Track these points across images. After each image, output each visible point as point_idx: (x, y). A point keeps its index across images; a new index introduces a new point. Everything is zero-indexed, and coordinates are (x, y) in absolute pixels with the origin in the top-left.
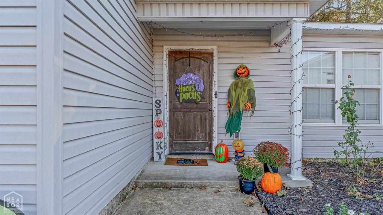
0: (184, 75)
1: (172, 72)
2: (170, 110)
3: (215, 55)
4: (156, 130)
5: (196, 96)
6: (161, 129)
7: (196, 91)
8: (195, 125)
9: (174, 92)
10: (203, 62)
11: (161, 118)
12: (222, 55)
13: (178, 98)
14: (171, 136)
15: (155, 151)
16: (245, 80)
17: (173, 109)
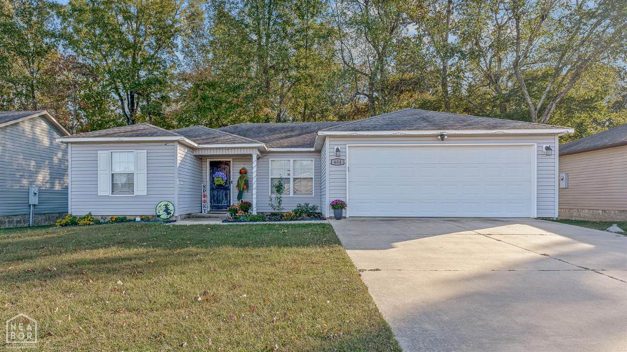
0: (217, 172)
1: (211, 171)
2: (210, 190)
3: (231, 163)
4: (203, 199)
5: (222, 183)
6: (206, 199)
7: (223, 180)
8: (222, 197)
9: (212, 181)
10: (226, 166)
11: (206, 194)
12: (234, 163)
13: (214, 184)
14: (211, 202)
15: (203, 208)
16: (244, 175)
17: (212, 189)
